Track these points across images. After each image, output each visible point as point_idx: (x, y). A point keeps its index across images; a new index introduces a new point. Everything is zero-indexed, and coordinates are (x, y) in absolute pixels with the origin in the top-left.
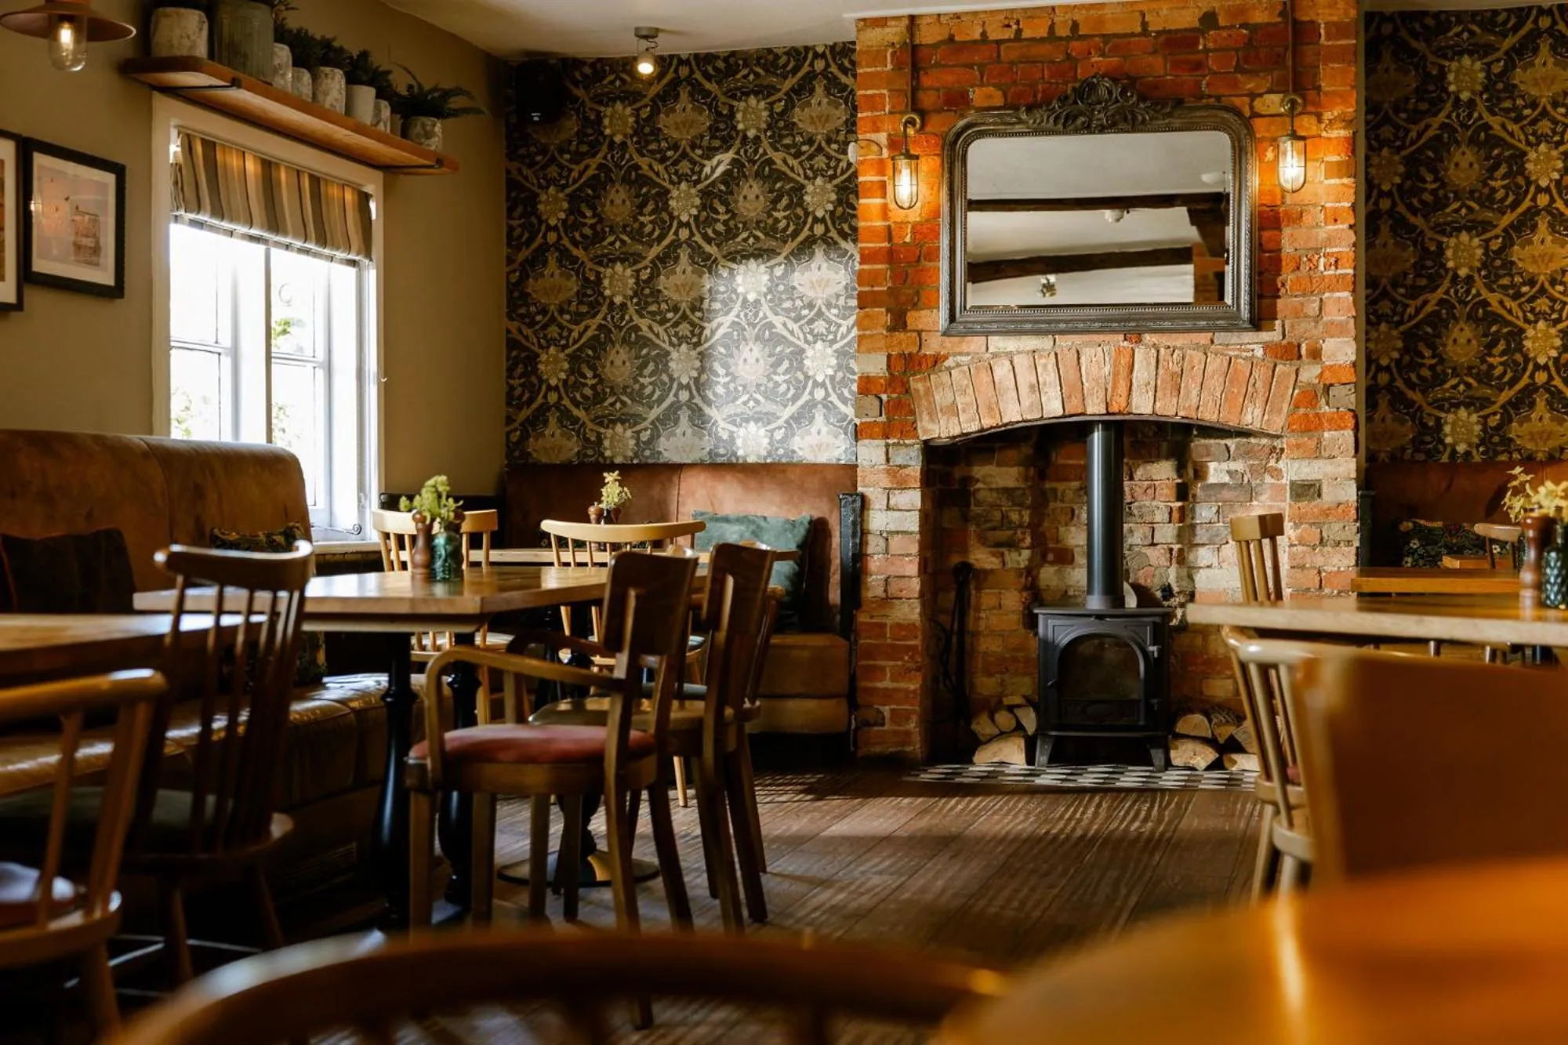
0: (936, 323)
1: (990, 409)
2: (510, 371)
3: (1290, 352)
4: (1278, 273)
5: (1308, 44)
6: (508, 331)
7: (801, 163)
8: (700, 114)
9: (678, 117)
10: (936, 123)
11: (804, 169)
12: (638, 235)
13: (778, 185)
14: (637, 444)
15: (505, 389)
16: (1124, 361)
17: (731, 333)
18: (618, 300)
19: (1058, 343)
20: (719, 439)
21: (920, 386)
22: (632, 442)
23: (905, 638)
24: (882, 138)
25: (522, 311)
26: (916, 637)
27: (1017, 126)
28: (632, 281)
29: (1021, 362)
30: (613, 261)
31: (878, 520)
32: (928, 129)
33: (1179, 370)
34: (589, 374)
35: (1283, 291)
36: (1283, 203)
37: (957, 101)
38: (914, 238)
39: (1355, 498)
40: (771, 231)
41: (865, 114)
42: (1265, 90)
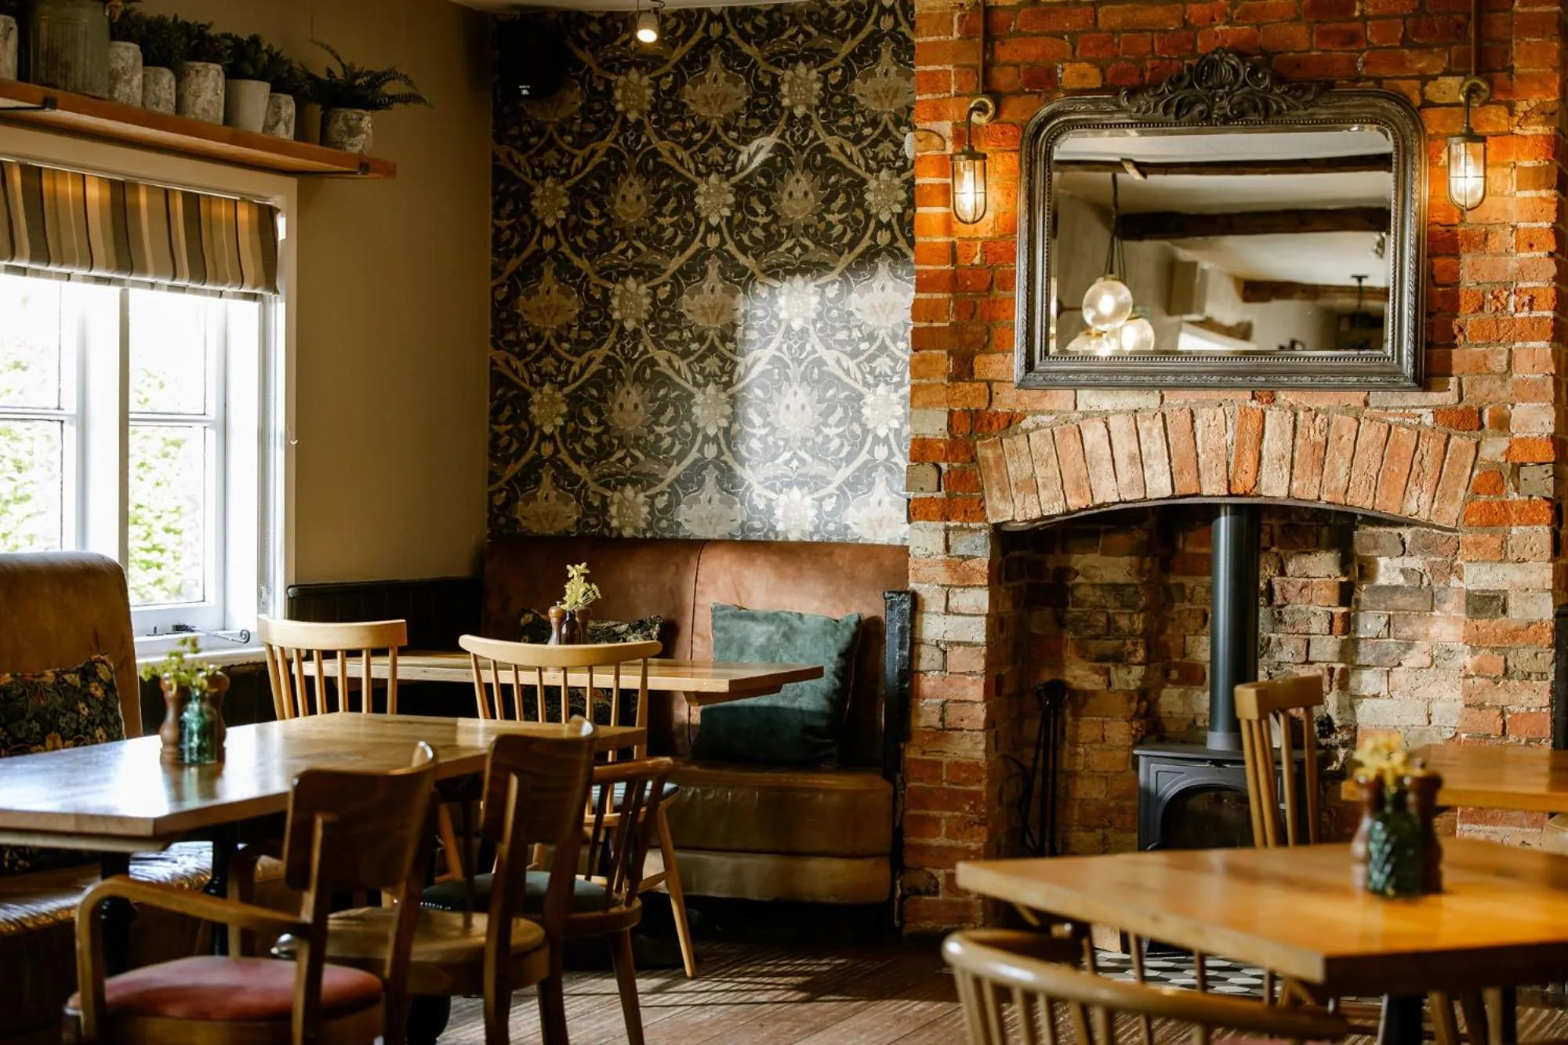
0: (1010, 370)
1: (1079, 487)
2: (495, 413)
3: (1468, 420)
4: (1454, 312)
5: (1496, 11)
6: (493, 363)
7: (861, 151)
8: (736, 86)
9: (707, 89)
10: (1014, 109)
11: (866, 159)
12: (655, 241)
13: (833, 179)
14: (651, 513)
15: (488, 436)
16: (1252, 426)
17: (771, 371)
18: (630, 325)
19: (1166, 401)
20: (754, 509)
21: (989, 454)
22: (645, 510)
23: (966, 781)
24: (946, 127)
25: (511, 337)
26: (979, 781)
27: (1116, 116)
28: (647, 301)
29: (1119, 424)
30: (625, 275)
31: (933, 627)
32: (1005, 116)
33: (1322, 440)
34: (593, 420)
35: (1460, 338)
36: (1462, 221)
37: (1042, 81)
38: (984, 261)
39: (1551, 616)
40: (823, 239)
41: (924, 97)
42: (1441, 71)
